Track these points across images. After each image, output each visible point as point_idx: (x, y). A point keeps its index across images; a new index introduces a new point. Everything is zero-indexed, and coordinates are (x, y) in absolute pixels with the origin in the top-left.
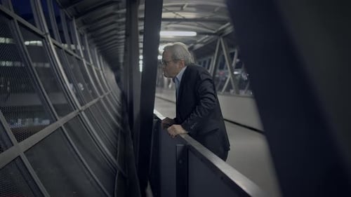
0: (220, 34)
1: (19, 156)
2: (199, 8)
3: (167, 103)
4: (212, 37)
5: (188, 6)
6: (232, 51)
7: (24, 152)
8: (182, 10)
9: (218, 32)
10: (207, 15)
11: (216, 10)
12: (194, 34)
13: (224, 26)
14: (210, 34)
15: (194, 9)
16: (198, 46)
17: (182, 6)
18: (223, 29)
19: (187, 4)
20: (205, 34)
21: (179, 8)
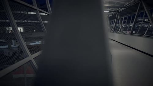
0: (117, 12)
1: (31, 60)
2: (110, 3)
4: (115, 13)
7: (34, 58)
9: (117, 11)
10: (112, 5)
12: (108, 12)
16: (110, 16)
20: (112, 12)
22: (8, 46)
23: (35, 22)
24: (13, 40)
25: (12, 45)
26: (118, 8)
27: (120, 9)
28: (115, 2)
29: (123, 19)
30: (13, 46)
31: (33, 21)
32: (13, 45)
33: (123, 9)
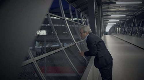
0: (134, 15)
4: (132, 16)
5: (122, 6)
8: (120, 8)
10: (129, 9)
11: (132, 7)
12: (125, 16)
13: (135, 13)
15: (125, 7)
16: (128, 19)
17: (120, 6)
19: (121, 6)
20: (129, 15)
21: (119, 7)
22: (32, 47)
23: (57, 25)
26: (135, 11)
27: (137, 13)
28: (132, 6)
29: (141, 22)
30: (36, 47)
33: (140, 12)
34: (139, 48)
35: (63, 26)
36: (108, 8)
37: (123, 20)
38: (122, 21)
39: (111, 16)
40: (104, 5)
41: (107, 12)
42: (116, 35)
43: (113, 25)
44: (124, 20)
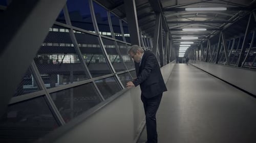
0: (221, 29)
2: (209, 15)
3: (197, 70)
4: (218, 31)
5: (198, 14)
6: (232, 39)
8: (196, 16)
12: (205, 30)
13: (222, 25)
14: (216, 29)
15: (205, 16)
16: (212, 36)
17: (196, 14)
18: (223, 26)
20: (213, 29)
22: (49, 84)
24: (58, 75)
25: (56, 84)
26: (222, 23)
27: (225, 25)
28: (215, 14)
29: (234, 41)
31: (90, 46)
32: (58, 83)
33: (229, 24)
34: (228, 84)
35: (94, 46)
36: (176, 17)
37: (205, 38)
38: (203, 39)
39: (181, 30)
40: (166, 12)
41: (176, 24)
42: (195, 63)
43: (190, 46)
44: (207, 37)
